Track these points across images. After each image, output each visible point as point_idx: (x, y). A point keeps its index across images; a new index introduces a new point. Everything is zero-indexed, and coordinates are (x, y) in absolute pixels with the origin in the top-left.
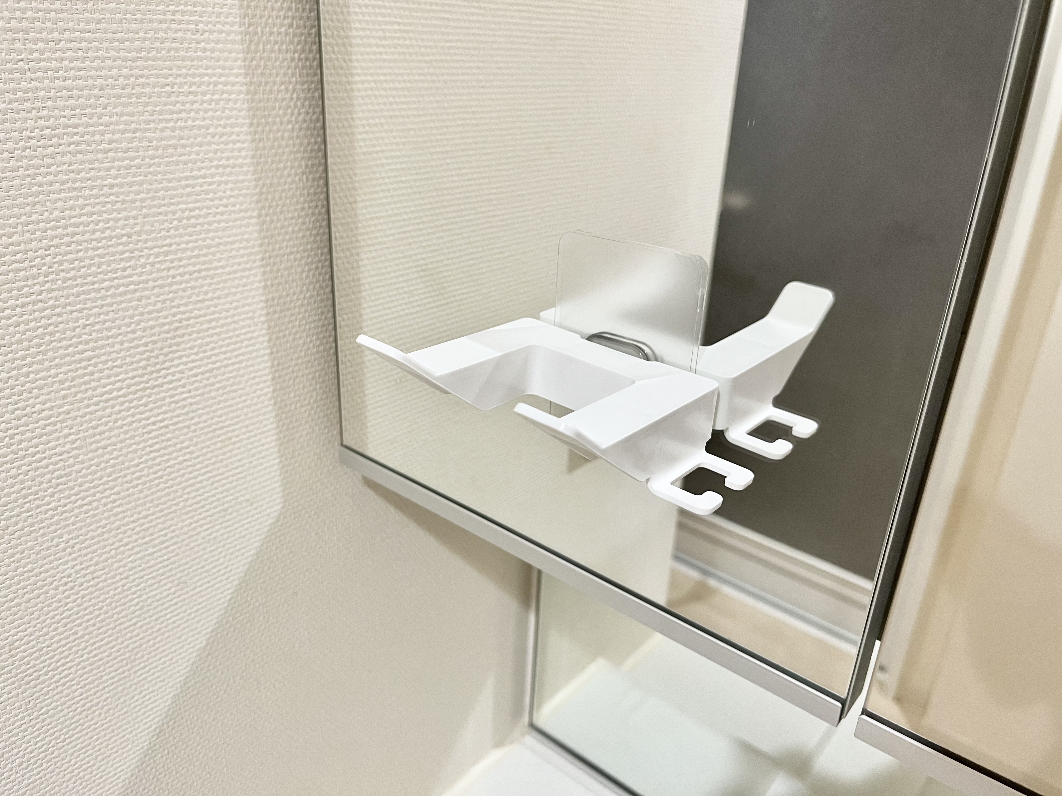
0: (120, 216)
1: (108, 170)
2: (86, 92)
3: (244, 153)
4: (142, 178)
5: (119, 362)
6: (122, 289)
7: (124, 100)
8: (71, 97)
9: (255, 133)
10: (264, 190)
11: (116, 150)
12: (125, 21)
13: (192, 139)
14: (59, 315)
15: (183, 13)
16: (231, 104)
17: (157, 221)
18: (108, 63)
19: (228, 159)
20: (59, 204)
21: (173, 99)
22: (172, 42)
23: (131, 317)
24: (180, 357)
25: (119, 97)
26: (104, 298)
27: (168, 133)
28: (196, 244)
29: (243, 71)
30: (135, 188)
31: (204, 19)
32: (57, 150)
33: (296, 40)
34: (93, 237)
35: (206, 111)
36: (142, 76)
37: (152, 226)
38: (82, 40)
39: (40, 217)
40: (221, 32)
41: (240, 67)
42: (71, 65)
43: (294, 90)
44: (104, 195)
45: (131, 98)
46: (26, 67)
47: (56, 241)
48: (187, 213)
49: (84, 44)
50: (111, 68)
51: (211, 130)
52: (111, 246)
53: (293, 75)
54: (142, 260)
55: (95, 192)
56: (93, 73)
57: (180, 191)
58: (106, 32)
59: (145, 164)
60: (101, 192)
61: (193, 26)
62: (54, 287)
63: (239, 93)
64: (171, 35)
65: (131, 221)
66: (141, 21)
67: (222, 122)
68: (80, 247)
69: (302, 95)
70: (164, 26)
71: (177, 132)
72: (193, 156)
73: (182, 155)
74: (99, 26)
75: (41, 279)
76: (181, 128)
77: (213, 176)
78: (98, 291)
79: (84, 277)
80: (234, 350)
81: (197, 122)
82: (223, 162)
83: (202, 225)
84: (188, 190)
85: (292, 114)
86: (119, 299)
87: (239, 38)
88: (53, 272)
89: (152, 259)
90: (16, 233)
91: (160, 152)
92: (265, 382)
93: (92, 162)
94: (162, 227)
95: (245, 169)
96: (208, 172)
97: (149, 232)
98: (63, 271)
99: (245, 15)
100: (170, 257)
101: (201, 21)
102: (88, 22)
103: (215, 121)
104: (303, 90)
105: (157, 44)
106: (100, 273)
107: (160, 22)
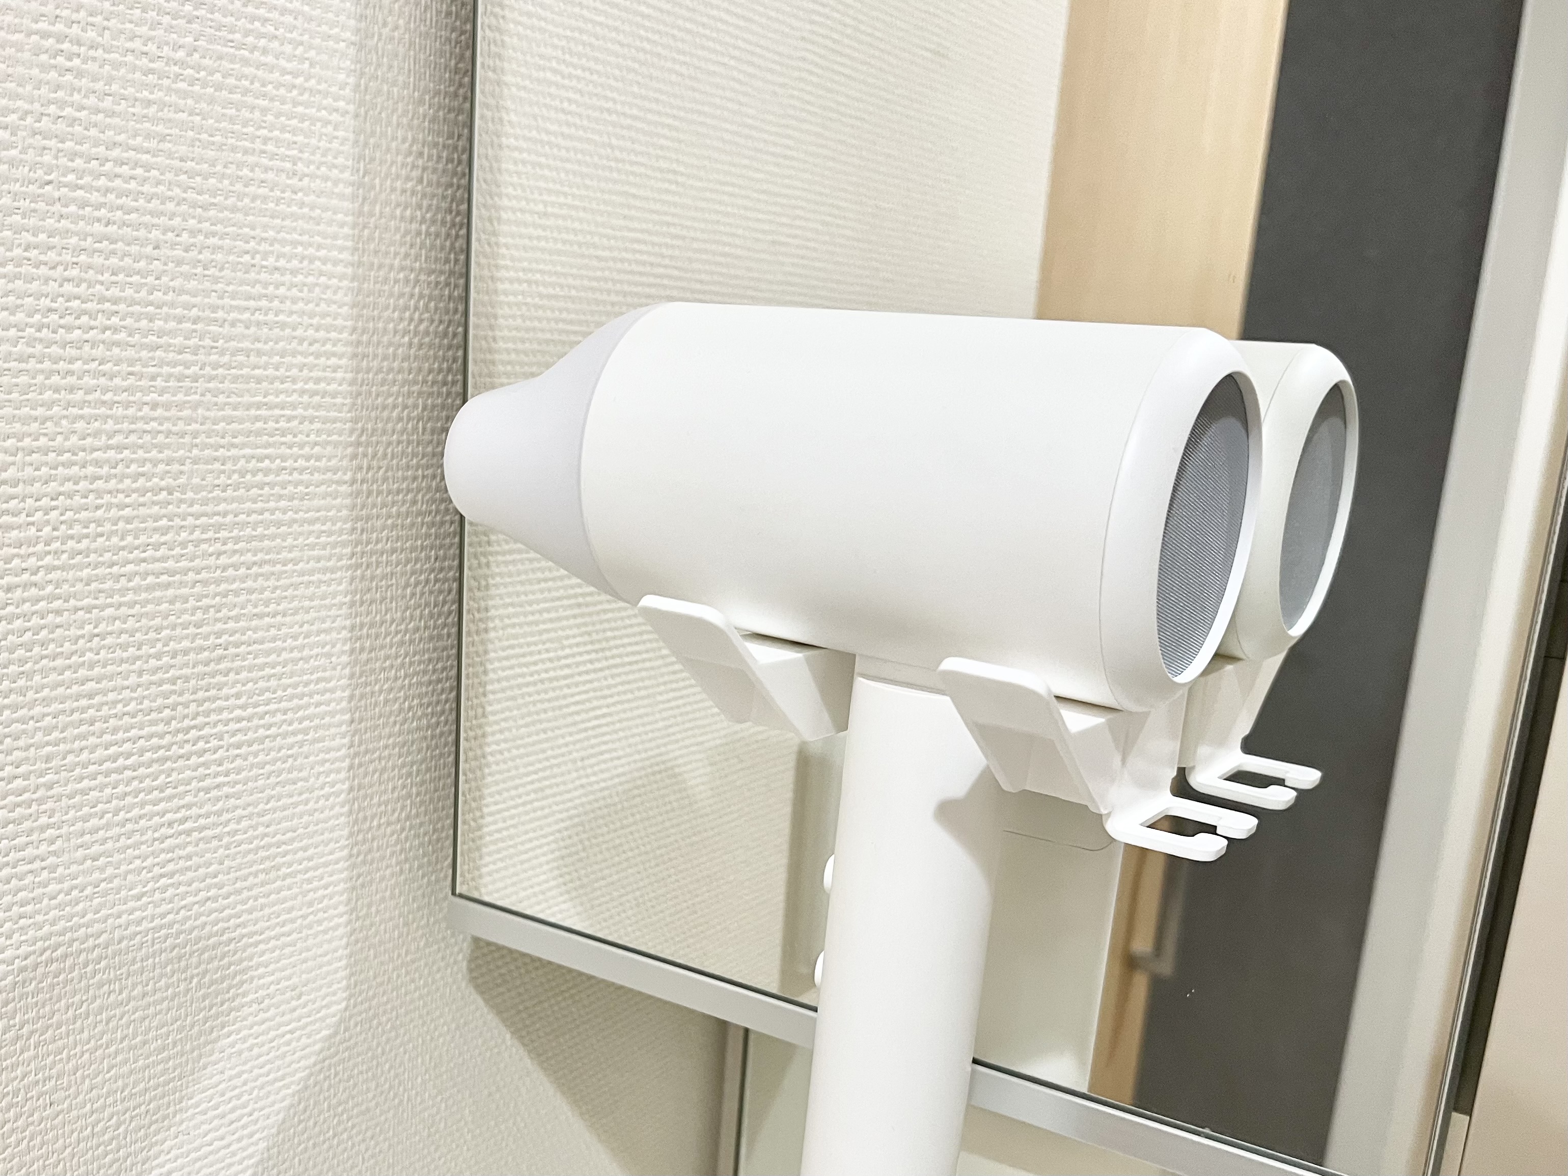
0: (161, 456)
1: (153, 378)
2: (134, 249)
3: (339, 375)
4: (197, 397)
5: (132, 707)
6: (150, 579)
7: (185, 268)
8: (113, 252)
9: (359, 343)
10: (364, 438)
11: (167, 348)
12: (198, 143)
13: (271, 343)
14: (58, 612)
15: (278, 142)
16: (329, 294)
17: (212, 472)
18: (170, 206)
19: (318, 381)
20: (80, 425)
21: (252, 275)
22: (259, 187)
23: (158, 630)
24: (220, 710)
25: (179, 262)
26: (123, 591)
27: (240, 329)
28: (260, 517)
29: (350, 244)
30: (186, 413)
31: (306, 155)
32: (86, 337)
33: (425, 203)
34: (120, 486)
35: (294, 301)
36: (214, 234)
37: (203, 480)
38: (136, 164)
39: (51, 443)
40: (326, 179)
41: (346, 237)
42: (120, 202)
43: (417, 281)
44: (142, 418)
45: (195, 267)
46: (56, 194)
47: (69, 486)
48: (253, 464)
49: (139, 171)
50: (172, 216)
51: (299, 332)
52: (143, 505)
53: (417, 258)
54: (184, 535)
55: (131, 411)
56: (147, 218)
57: (247, 425)
58: (170, 156)
59: (203, 376)
60: (140, 414)
61: (288, 165)
62: (56, 563)
63: (342, 277)
64: (259, 174)
65: (176, 467)
66: (221, 147)
67: (315, 321)
68: (99, 501)
69: (426, 292)
70: (251, 159)
71: (253, 329)
72: (270, 372)
73: (255, 367)
74: (162, 146)
75: (40, 547)
76: (258, 324)
77: (294, 406)
78: (117, 578)
79: (100, 552)
80: (300, 708)
81: (281, 317)
82: (311, 386)
83: (272, 485)
84: (259, 425)
85: (411, 320)
86: (144, 595)
87: (349, 190)
88: (58, 538)
89: (197, 534)
90: (14, 464)
91: (226, 359)
92: (338, 771)
93: (131, 362)
94: (217, 482)
95: (339, 400)
96: (288, 399)
97: (197, 489)
98: (72, 537)
99: (361, 157)
100: (223, 534)
101: (300, 159)
102: (148, 136)
103: (305, 318)
104: (429, 283)
105: (239, 187)
106: (123, 548)
107: (246, 152)
